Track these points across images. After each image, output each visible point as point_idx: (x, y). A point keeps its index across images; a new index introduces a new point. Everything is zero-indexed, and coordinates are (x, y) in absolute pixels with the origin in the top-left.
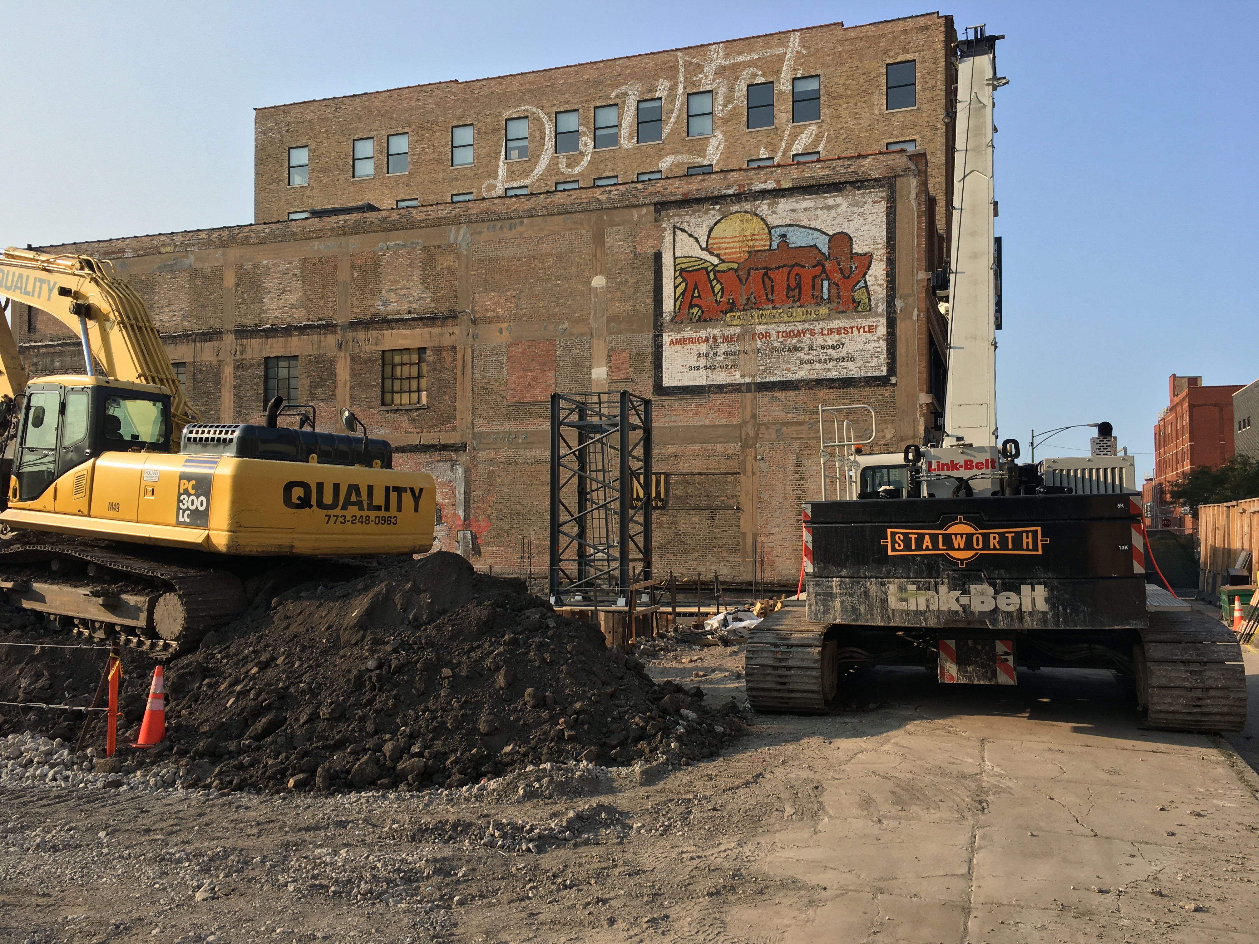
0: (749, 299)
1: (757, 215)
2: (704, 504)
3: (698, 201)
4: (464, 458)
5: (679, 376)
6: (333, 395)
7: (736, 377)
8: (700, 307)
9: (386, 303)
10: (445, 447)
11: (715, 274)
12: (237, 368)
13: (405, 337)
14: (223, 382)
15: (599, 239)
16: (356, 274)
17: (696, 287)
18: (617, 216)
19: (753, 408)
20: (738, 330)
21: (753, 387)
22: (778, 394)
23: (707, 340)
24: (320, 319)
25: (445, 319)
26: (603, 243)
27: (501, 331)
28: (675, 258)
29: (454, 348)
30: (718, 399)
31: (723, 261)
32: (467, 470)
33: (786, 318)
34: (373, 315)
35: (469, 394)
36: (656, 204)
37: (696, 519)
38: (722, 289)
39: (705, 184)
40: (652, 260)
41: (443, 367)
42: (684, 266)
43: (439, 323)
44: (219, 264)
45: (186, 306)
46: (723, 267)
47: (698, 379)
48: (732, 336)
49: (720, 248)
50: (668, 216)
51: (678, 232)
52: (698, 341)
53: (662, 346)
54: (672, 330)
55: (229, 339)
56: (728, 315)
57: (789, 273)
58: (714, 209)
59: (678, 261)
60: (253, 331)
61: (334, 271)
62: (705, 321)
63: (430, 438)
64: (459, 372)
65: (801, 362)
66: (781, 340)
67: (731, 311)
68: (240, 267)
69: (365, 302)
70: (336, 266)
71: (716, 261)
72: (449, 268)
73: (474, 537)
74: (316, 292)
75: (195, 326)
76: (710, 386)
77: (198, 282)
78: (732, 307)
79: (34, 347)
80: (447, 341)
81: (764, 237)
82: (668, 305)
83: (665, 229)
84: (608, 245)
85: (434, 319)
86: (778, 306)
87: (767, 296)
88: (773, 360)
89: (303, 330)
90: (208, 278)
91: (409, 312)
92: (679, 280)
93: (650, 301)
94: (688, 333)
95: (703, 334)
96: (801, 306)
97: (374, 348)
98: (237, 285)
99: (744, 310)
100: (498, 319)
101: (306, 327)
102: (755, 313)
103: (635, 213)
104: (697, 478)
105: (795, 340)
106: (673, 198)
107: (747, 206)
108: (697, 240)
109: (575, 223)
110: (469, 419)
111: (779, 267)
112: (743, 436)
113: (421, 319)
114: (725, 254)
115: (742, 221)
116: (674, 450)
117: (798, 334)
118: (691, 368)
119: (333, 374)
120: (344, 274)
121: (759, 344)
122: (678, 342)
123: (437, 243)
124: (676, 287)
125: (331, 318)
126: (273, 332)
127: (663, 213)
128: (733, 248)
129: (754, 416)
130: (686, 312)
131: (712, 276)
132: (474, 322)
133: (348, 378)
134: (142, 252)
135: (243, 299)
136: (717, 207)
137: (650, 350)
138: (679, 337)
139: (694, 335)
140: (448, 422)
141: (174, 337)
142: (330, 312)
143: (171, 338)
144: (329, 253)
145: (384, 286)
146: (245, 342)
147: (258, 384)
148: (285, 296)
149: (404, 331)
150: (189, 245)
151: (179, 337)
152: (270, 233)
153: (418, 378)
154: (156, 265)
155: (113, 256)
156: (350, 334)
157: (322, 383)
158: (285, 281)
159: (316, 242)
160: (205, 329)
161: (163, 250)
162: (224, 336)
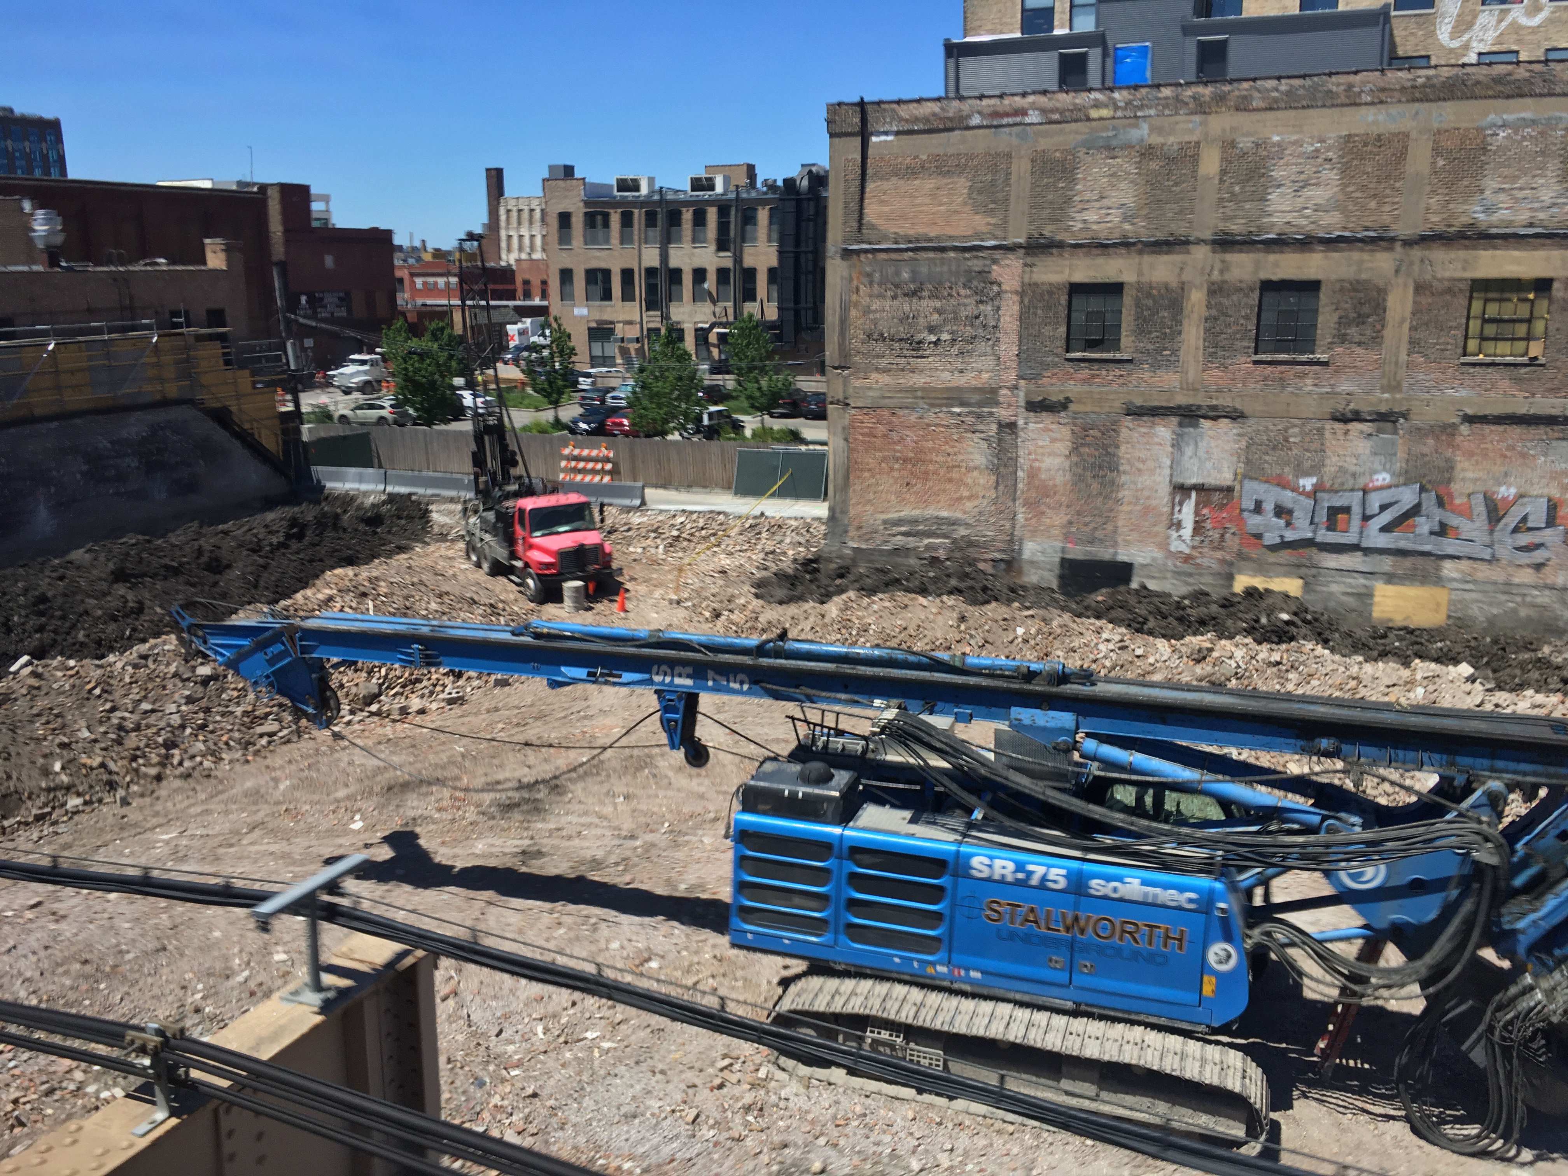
6: (1377, 340)
9: (1490, 210)
12: (1212, 293)
13: (1517, 262)
14: (1185, 312)
16: (1441, 162)
24: (1367, 229)
34: (1464, 226)
44: (1195, 138)
45: (1129, 200)
55: (1201, 253)
60: (1243, 243)
61: (1402, 156)
63: (1548, 405)
68: (1233, 144)
69: (1451, 206)
70: (1406, 148)
74: (1364, 188)
75: (1143, 232)
77: (1154, 165)
79: (867, 251)
89: (1331, 243)
90: (1171, 160)
91: (1531, 225)
97: (1458, 274)
98: (1223, 172)
101: (1340, 239)
113: (1551, 236)
119: (1379, 308)
120: (1420, 161)
125: (1385, 228)
126: (1280, 243)
133: (1408, 314)
134: (1056, 117)
135: (1233, 194)
141: (1106, 246)
142: (1386, 219)
143: (1101, 247)
144: (1393, 127)
145: (1491, 184)
146: (1229, 257)
147: (1246, 317)
148: (1307, 193)
149: (1516, 253)
150: (1141, 107)
151: (1115, 245)
152: (1288, 93)
153: (1529, 321)
154: (1080, 138)
155: (1005, 121)
156: (1416, 253)
157: (1360, 320)
158: (1309, 169)
159: (1372, 110)
160: (1160, 236)
161: (1094, 114)
162: (1193, 248)
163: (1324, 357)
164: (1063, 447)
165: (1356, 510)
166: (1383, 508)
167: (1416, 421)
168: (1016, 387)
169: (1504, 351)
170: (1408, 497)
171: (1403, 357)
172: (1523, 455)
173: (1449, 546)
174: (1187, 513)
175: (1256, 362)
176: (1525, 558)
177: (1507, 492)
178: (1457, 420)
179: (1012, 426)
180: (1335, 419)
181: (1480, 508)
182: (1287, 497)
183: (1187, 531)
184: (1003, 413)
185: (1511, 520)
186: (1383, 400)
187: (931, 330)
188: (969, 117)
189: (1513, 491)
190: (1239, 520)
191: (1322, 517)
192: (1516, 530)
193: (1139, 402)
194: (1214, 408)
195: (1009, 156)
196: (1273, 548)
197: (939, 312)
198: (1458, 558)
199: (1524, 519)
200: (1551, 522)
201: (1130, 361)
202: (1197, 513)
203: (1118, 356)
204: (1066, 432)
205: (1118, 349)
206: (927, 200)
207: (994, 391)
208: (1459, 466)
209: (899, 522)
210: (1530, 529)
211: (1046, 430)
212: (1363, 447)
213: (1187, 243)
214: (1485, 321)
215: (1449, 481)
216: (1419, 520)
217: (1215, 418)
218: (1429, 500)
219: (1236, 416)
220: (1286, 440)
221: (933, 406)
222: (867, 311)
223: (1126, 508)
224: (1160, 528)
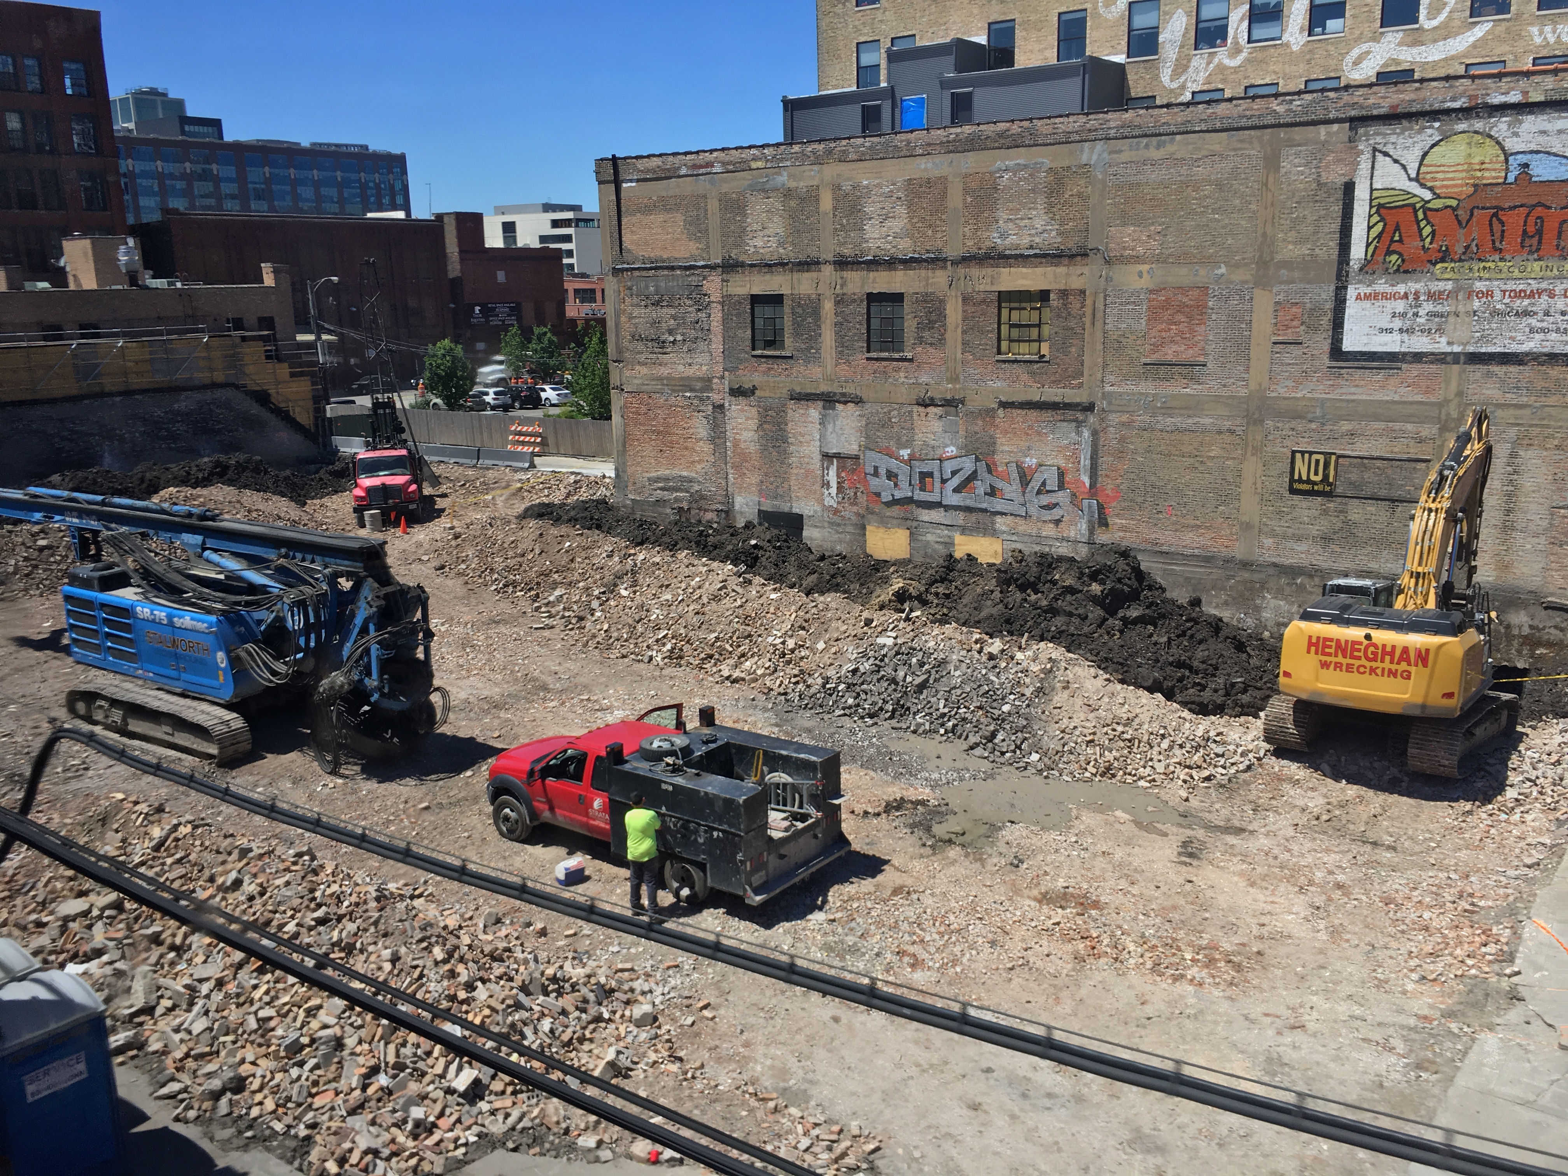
0: (1467, 248)
1: (1490, 136)
2: (1383, 493)
3: (1410, 116)
4: (1092, 419)
5: (1365, 340)
6: (942, 341)
7: (1442, 345)
8: (1400, 255)
9: (1003, 236)
10: (1068, 406)
11: (1425, 213)
12: (837, 303)
13: (1025, 277)
14: (823, 319)
15: (1272, 162)
16: (969, 199)
17: (1397, 228)
18: (1298, 133)
19: (1459, 384)
20: (1449, 286)
21: (1462, 358)
22: (1495, 369)
23: (1406, 296)
25: (1073, 256)
26: (1278, 169)
27: (1140, 274)
28: (1372, 190)
29: (1083, 292)
30: (1414, 370)
31: (1438, 197)
32: (1095, 433)
33: (1516, 273)
34: (989, 249)
35: (1100, 347)
36: (1352, 120)
37: (1372, 509)
38: (1433, 233)
39: (1422, 94)
40: (1340, 194)
41: (1069, 314)
42: (1382, 201)
43: (1066, 261)
44: (815, 183)
45: (781, 231)
46: (1437, 204)
47: (1391, 343)
48: (1441, 293)
49: (1434, 179)
50: (1366, 134)
51: (1379, 157)
52: (1394, 296)
53: (1345, 300)
54: (1360, 282)
55: (828, 271)
56: (1439, 266)
57: (1528, 215)
58: (1431, 127)
59: (1376, 194)
60: (853, 263)
61: (944, 195)
62: (1406, 272)
63: (1053, 394)
64: (1087, 320)
65: (1532, 331)
66: (1507, 300)
67: (1443, 260)
68: (839, 187)
69: (979, 234)
70: (946, 188)
71: (1427, 195)
72: (1080, 195)
73: (1101, 507)
74: (923, 220)
75: (792, 254)
76: (1405, 354)
77: (793, 203)
78: (1444, 256)
79: (627, 270)
80: (1076, 283)
81: (1498, 166)
82: (1357, 252)
83: (1362, 152)
84: (1283, 171)
85: (1060, 256)
86: (1508, 257)
87: (1493, 242)
88: (1494, 326)
89: (908, 263)
90: (802, 200)
91: (1031, 247)
92: (1376, 218)
93: (1334, 244)
94: (1381, 286)
95: (1401, 289)
96: (1539, 259)
97: (989, 288)
98: (835, 208)
99: (1460, 260)
100: (1137, 259)
101: (912, 260)
102: (1476, 265)
103: (1323, 130)
104: (1378, 463)
105: (1526, 302)
106: (1375, 112)
107: (1478, 125)
108: (1404, 167)
109: (1242, 141)
110: (1099, 376)
111: (1515, 207)
112: (1443, 417)
113: (1045, 256)
114: (1443, 187)
115: (1469, 144)
116: (1350, 427)
117: (1532, 295)
118: (1381, 330)
119: (942, 316)
120: (956, 198)
121: (1476, 304)
122: (1367, 297)
123: (1066, 163)
124: (1370, 228)
125: (940, 251)
126: (875, 264)
127: (1361, 131)
128: (1453, 179)
129: (1460, 394)
130: (1381, 259)
131: (1420, 215)
132: (1108, 262)
133: (960, 322)
134: (731, 167)
135: (842, 225)
136: (1437, 125)
137: (1329, 305)
138: (1368, 290)
139: (1389, 289)
140: (1074, 378)
141: (770, 266)
142: (939, 244)
143: (768, 267)
144: (937, 173)
145: (1003, 215)
146: (845, 274)
147: (860, 323)
148: (888, 224)
149: (1024, 270)
150: (782, 160)
151: (775, 265)
152: (871, 148)
153: (1039, 326)
154: (747, 183)
155: (701, 171)
156: (961, 271)
157: (930, 325)
158: (888, 205)
159: (923, 160)
160: (802, 258)
161: (754, 165)
162: (823, 267)
163: (909, 355)
164: (753, 424)
165: (937, 474)
166: (954, 473)
167: (970, 406)
168: (723, 377)
169: (1024, 351)
170: (968, 465)
171: (959, 356)
172: (1039, 433)
173: (998, 505)
174: (832, 476)
175: (868, 359)
176: (1048, 515)
177: (1030, 462)
178: (996, 406)
179: (721, 406)
180: (919, 404)
181: (1015, 475)
182: (893, 464)
183: (834, 490)
184: (716, 397)
185: (1035, 485)
186: (947, 389)
187: (670, 332)
188: (679, 168)
189: (1034, 461)
190: (866, 483)
191: (916, 480)
192: (1039, 492)
193: (798, 389)
194: (843, 395)
195: (705, 196)
196: (889, 504)
197: (674, 317)
198: (1005, 514)
199: (1044, 484)
200: (1061, 486)
201: (791, 357)
202: (838, 476)
203: (783, 354)
204: (754, 412)
205: (783, 348)
206: (660, 230)
207: (710, 380)
208: (999, 441)
209: (657, 480)
210: (1048, 492)
211: (742, 411)
212: (937, 426)
213: (818, 263)
214: (1012, 326)
215: (994, 452)
216: (978, 483)
217: (845, 403)
218: (982, 467)
219: (858, 401)
220: (890, 419)
221: (673, 391)
222: (631, 318)
223: (795, 471)
224: (817, 487)
